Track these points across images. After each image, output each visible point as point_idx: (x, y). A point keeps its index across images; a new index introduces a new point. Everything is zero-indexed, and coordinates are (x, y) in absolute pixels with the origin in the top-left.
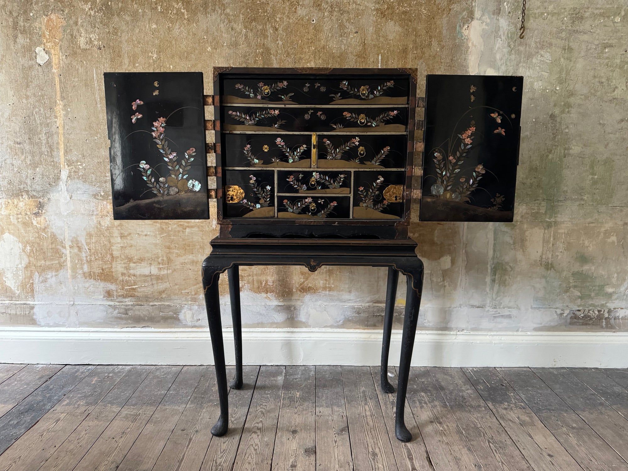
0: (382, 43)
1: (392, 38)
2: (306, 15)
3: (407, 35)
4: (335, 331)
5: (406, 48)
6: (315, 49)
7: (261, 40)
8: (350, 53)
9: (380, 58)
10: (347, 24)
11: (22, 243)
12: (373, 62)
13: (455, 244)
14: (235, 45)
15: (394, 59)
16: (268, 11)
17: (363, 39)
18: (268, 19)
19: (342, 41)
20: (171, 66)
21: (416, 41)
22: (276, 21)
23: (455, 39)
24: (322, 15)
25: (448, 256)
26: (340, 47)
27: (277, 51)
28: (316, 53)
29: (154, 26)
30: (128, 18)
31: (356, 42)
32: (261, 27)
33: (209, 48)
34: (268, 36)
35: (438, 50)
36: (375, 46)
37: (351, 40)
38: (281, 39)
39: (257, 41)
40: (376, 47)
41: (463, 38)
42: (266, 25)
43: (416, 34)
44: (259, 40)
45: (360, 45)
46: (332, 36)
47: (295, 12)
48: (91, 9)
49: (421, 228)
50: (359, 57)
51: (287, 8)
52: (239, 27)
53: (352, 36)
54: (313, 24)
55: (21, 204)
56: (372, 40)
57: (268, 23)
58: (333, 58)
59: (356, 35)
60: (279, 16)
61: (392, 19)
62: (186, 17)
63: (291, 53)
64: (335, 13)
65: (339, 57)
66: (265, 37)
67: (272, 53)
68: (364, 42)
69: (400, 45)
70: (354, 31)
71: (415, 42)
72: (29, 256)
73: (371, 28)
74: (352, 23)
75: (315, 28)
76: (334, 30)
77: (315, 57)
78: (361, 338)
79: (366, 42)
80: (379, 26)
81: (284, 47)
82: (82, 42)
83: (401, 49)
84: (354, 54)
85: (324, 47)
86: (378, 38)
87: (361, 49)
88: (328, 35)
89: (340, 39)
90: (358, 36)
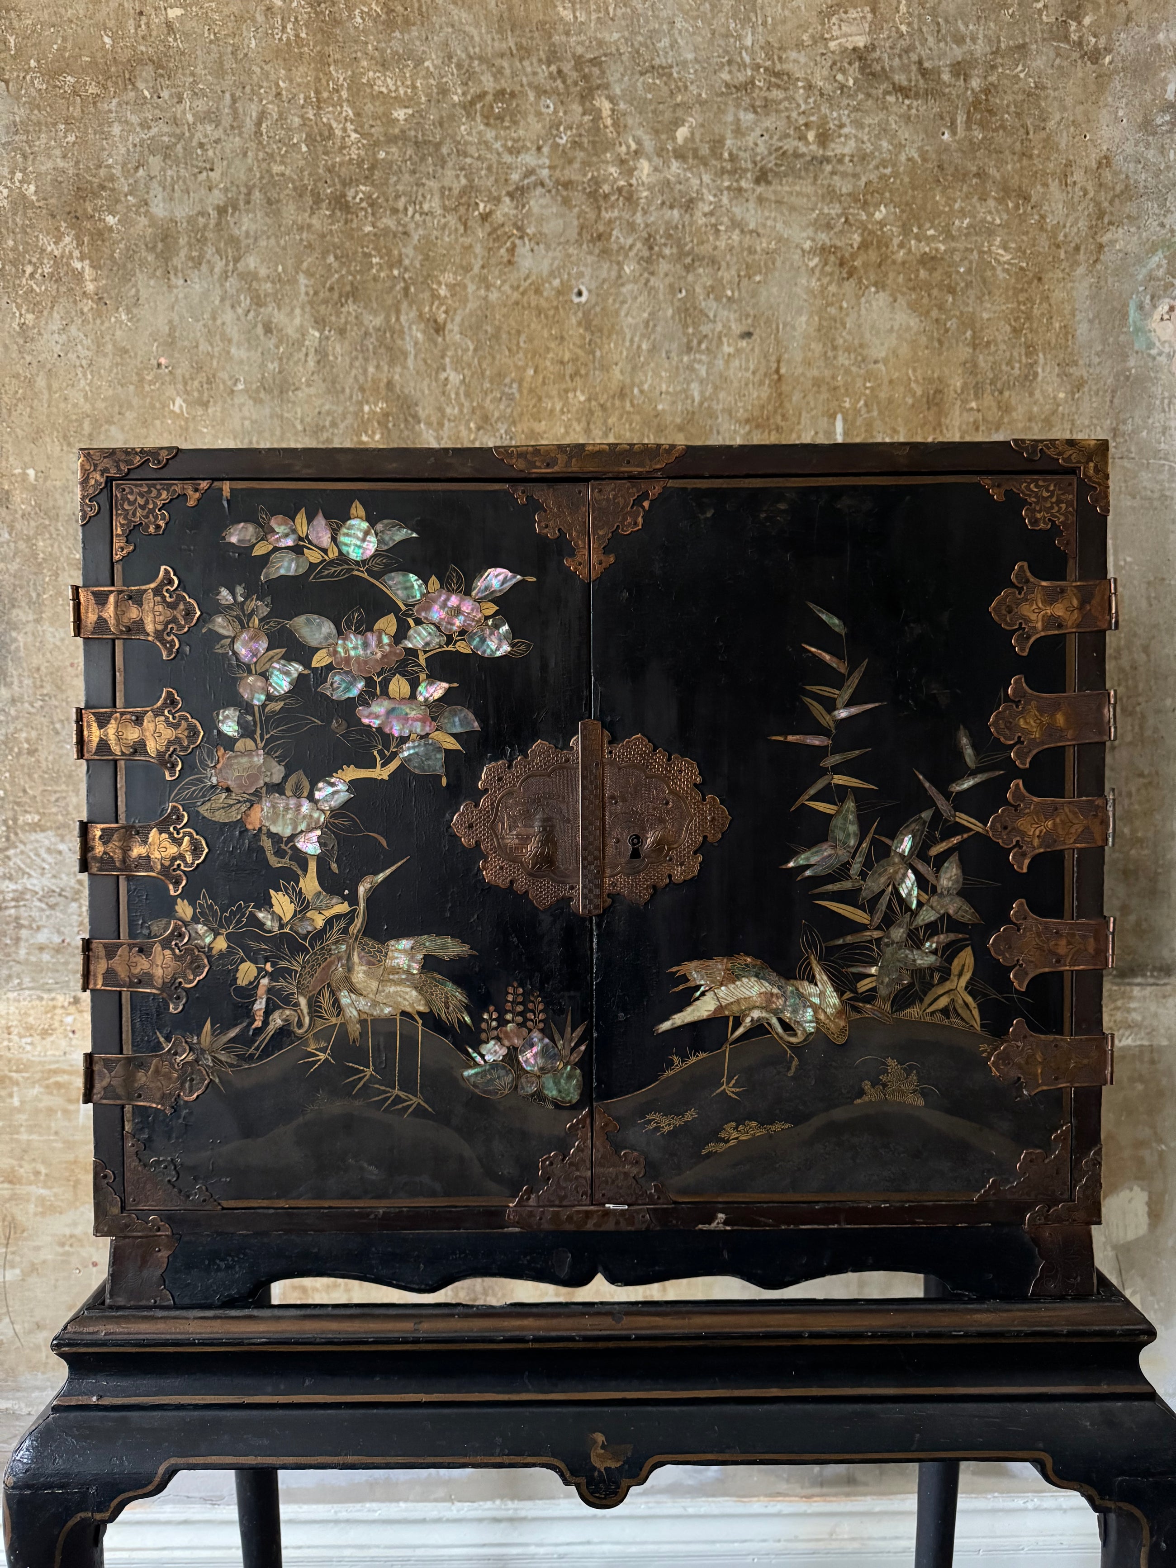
0: (847, 372)
1: (883, 355)
2: (552, 274)
3: (940, 342)
4: (691, 1511)
5: (938, 391)
6: (589, 400)
7: (378, 367)
8: (723, 410)
9: (839, 429)
10: (710, 306)
13: (1160, 1141)
14: (280, 388)
15: (895, 430)
16: (407, 262)
17: (773, 358)
18: (406, 289)
19: (690, 368)
20: (31, 472)
21: (975, 365)
22: (435, 296)
23: (1125, 357)
24: (614, 274)
25: (1136, 1188)
26: (685, 391)
27: (441, 410)
28: (592, 413)
31: (747, 369)
32: (378, 321)
33: (179, 401)
34: (405, 354)
35: (1062, 395)
36: (817, 383)
37: (727, 362)
38: (458, 364)
39: (365, 371)
40: (824, 388)
41: (1154, 352)
42: (398, 312)
43: (974, 337)
44: (371, 370)
45: (761, 383)
46: (653, 349)
47: (510, 262)
50: (758, 426)
51: (478, 249)
52: (294, 321)
53: (731, 350)
54: (578, 304)
56: (808, 363)
57: (404, 306)
59: (743, 343)
60: (448, 277)
61: (880, 285)
62: (90, 287)
63: (496, 414)
64: (663, 266)
66: (395, 356)
67: (422, 414)
68: (777, 371)
69: (917, 381)
70: (737, 329)
71: (971, 367)
73: (804, 319)
74: (729, 299)
75: (587, 323)
76: (659, 329)
78: (796, 1539)
79: (783, 371)
80: (832, 310)
81: (467, 395)
83: (919, 392)
84: (741, 414)
85: (622, 394)
86: (830, 354)
87: (764, 395)
88: (639, 347)
89: (685, 359)
90: (753, 349)
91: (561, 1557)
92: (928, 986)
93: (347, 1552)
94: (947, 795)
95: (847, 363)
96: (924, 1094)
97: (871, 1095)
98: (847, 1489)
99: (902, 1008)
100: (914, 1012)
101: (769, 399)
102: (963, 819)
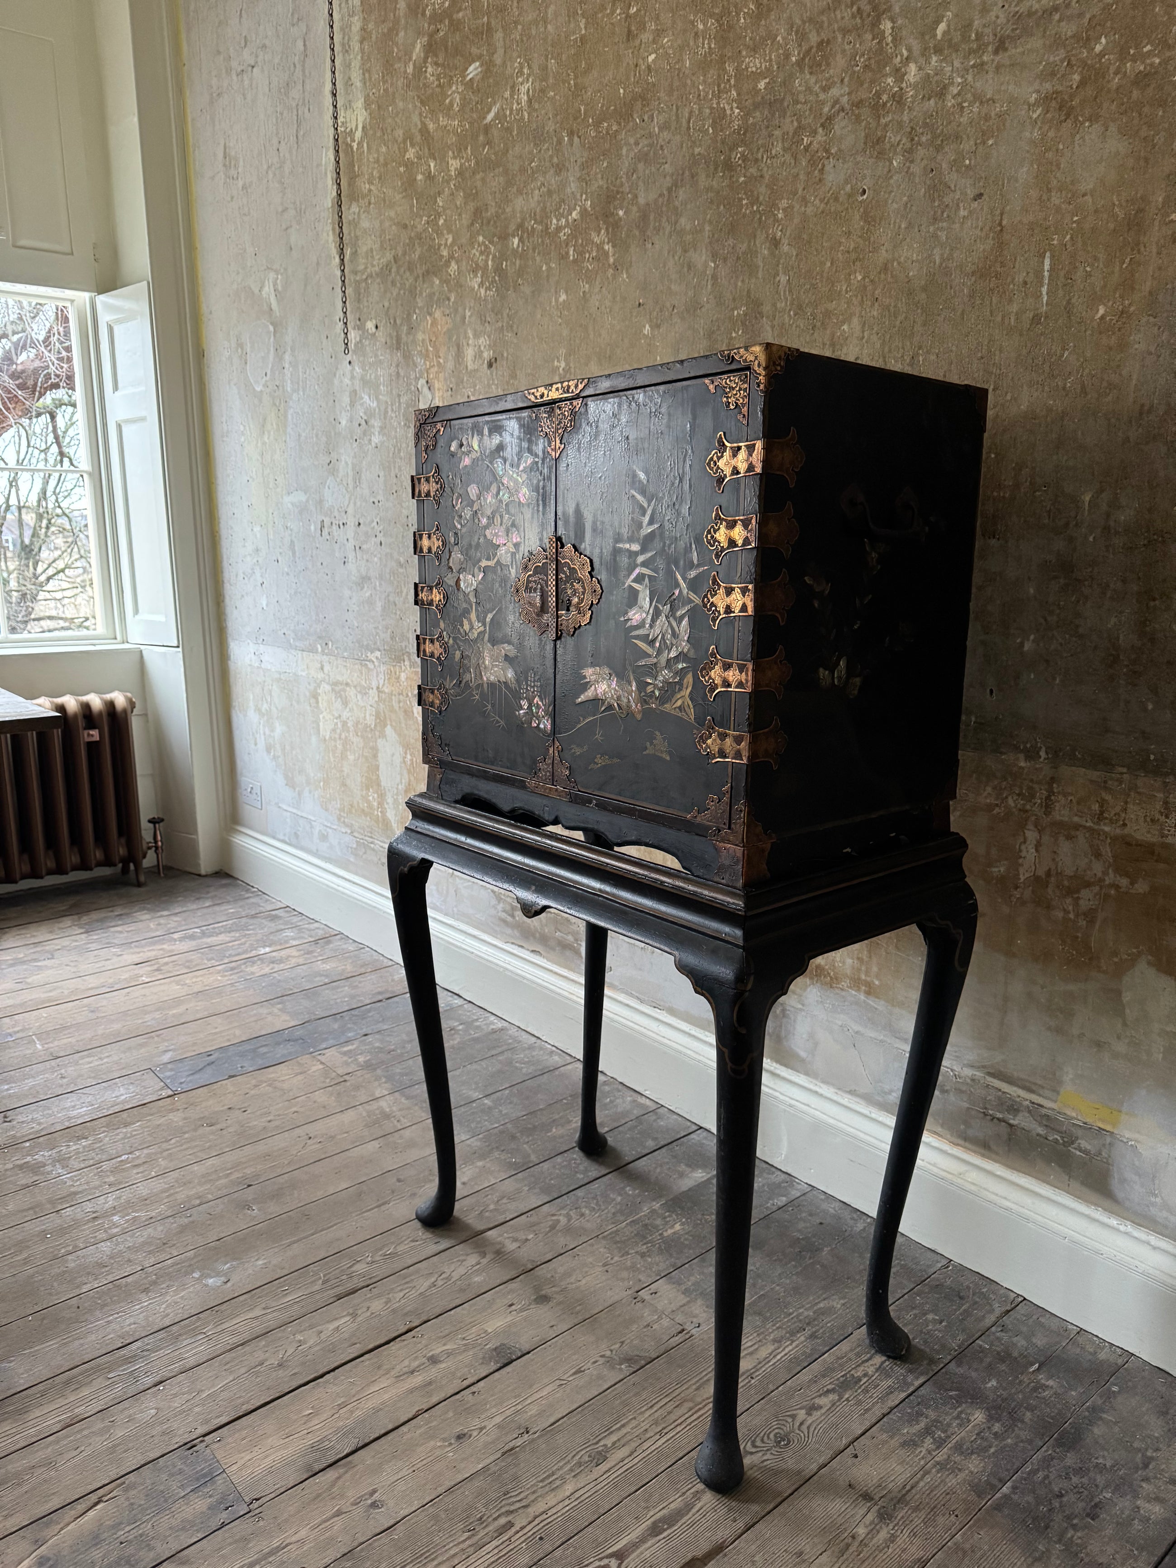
0: (1058, 210)
1: (1091, 186)
2: (847, 182)
3: (1146, 160)
4: (873, 1116)
5: (1140, 211)
6: (864, 278)
7: (743, 281)
8: (956, 268)
9: (1047, 266)
10: (952, 178)
11: (403, 746)
12: (1025, 283)
14: (693, 307)
15: (1096, 259)
16: (761, 198)
17: (998, 213)
18: (760, 218)
19: (935, 236)
22: (776, 220)
24: (886, 170)
26: (930, 256)
27: (774, 305)
28: (865, 287)
29: (563, 297)
30: (527, 290)
31: (976, 228)
32: (744, 247)
33: (647, 327)
34: (757, 267)
36: (1032, 227)
37: (962, 224)
38: (786, 268)
39: (736, 286)
40: (1037, 231)
42: (755, 237)
44: (740, 284)
45: (987, 237)
46: (910, 226)
47: (820, 180)
48: (481, 284)
49: (1161, 866)
50: (981, 276)
51: (802, 177)
52: (701, 258)
53: (966, 213)
54: (862, 202)
55: (403, 676)
56: (1025, 210)
57: (759, 232)
58: (910, 293)
59: (975, 205)
60: (784, 203)
61: (1093, 118)
62: (611, 260)
63: (807, 301)
64: (921, 152)
65: (924, 289)
66: (752, 271)
67: (765, 311)
68: (1000, 224)
69: (1121, 206)
70: (971, 193)
72: (409, 772)
73: (1026, 169)
74: (967, 167)
75: (867, 218)
76: (914, 208)
77: (862, 302)
79: (1004, 222)
80: (1050, 155)
81: (790, 291)
82: (469, 358)
83: (1121, 216)
84: (969, 269)
85: (885, 268)
86: (1045, 197)
87: (988, 248)
88: (900, 227)
89: (931, 229)
90: (982, 209)
91: (791, 1106)
92: (674, 693)
94: (684, 579)
95: (1057, 202)
96: (670, 753)
97: (650, 751)
98: (983, 1151)
99: (663, 704)
100: (667, 707)
101: (992, 250)
102: (692, 596)
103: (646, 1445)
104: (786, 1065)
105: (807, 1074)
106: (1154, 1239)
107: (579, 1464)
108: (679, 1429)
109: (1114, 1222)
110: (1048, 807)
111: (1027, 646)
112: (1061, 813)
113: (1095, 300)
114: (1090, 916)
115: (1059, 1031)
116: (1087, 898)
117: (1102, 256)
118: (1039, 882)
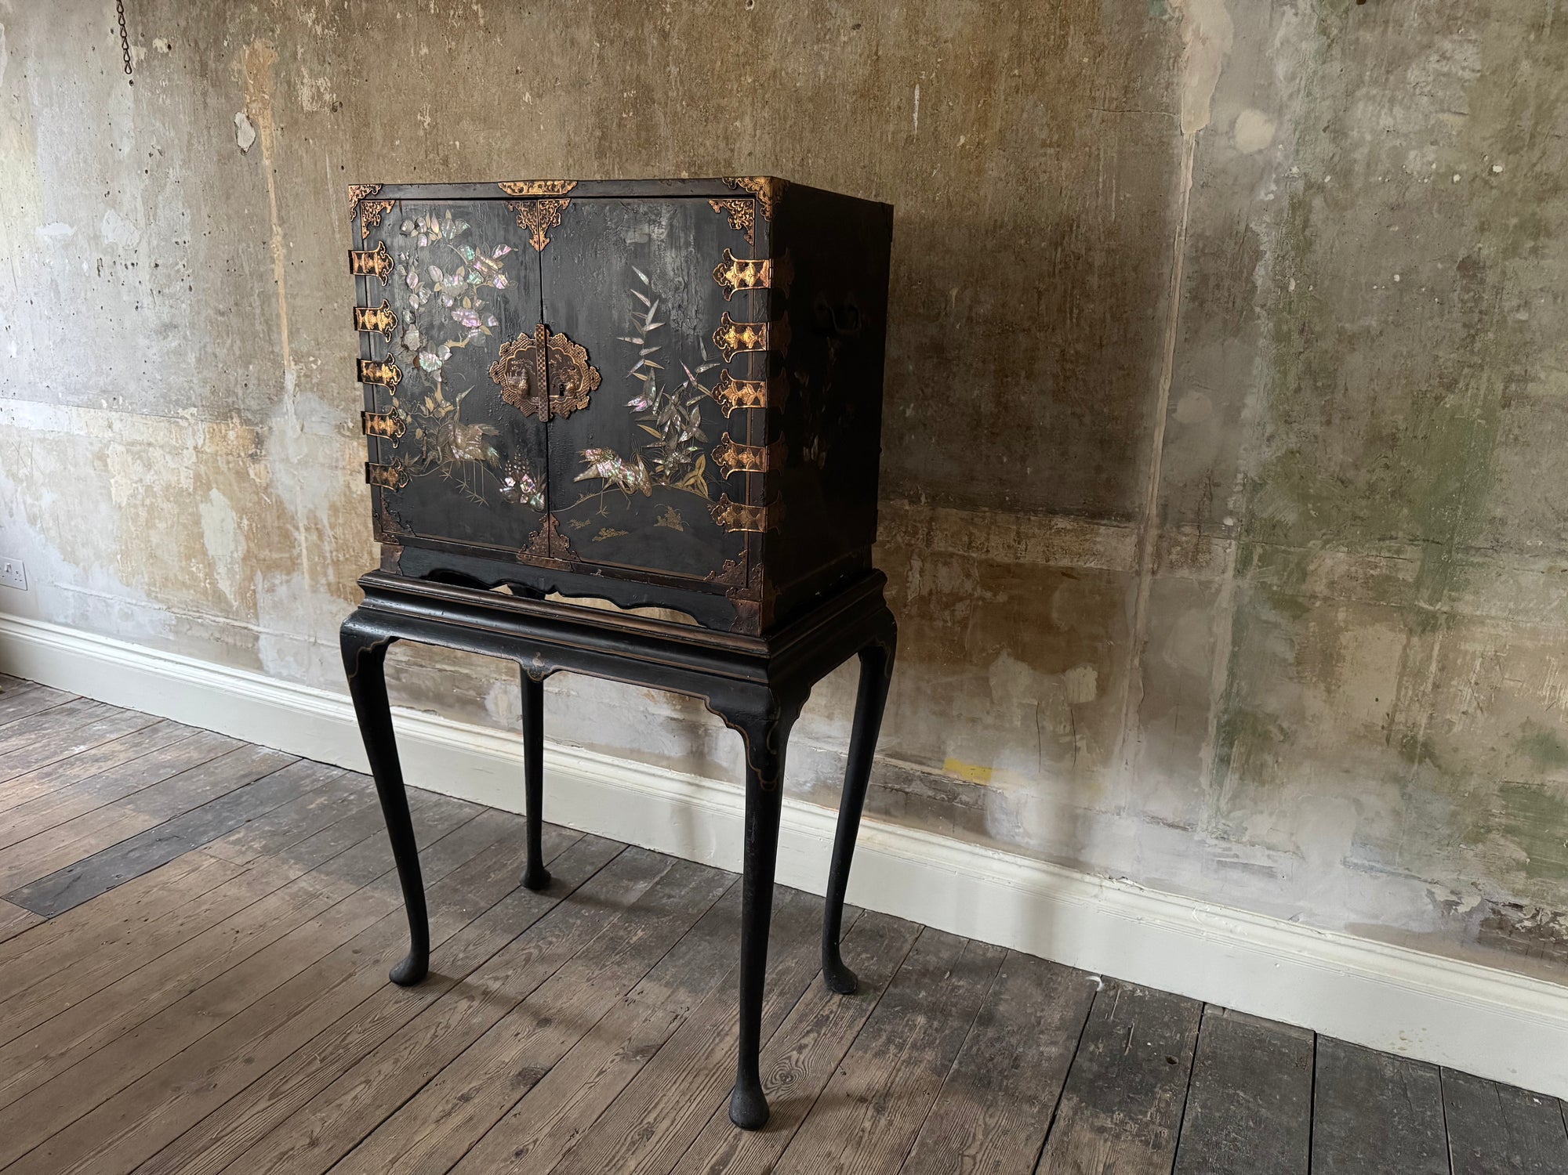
0: (925, 51)
1: (951, 35)
3: (995, 23)
5: (991, 62)
6: (754, 81)
7: (631, 65)
8: (839, 84)
9: (917, 97)
10: (833, 6)
11: (237, 511)
12: (899, 108)
13: (1110, 638)
14: (578, 84)
15: (956, 96)
17: (874, 43)
18: (647, 9)
19: (819, 54)
20: (457, 143)
21: (1020, 39)
22: (664, 13)
23: (1141, 24)
25: (1089, 669)
26: (815, 72)
27: (666, 93)
28: (756, 90)
29: (424, 51)
30: (378, 36)
31: (856, 53)
32: (631, 34)
33: (527, 95)
34: (647, 56)
35: (1086, 60)
36: (903, 60)
37: (843, 48)
38: (677, 64)
39: (624, 69)
40: (908, 64)
41: (1166, 17)
42: (642, 25)
43: (1020, 16)
44: (628, 68)
45: (865, 63)
46: (795, 42)
48: (316, 21)
49: (1016, 581)
50: (862, 96)
52: (585, 35)
53: (846, 39)
54: (748, 12)
55: (232, 435)
56: (897, 46)
57: (646, 22)
58: (799, 101)
59: (854, 33)
62: (482, 22)
63: (698, 94)
65: (811, 100)
66: (642, 57)
67: (656, 97)
68: (876, 54)
69: (975, 56)
70: (850, 22)
71: (1017, 41)
72: (247, 538)
73: (896, 11)
75: (753, 25)
76: (799, 26)
77: (753, 104)
79: (880, 53)
81: (682, 82)
82: (305, 98)
83: (976, 64)
84: (851, 87)
85: (774, 75)
86: (913, 38)
87: (867, 73)
88: (786, 41)
89: (815, 47)
90: (860, 38)
91: (718, 810)
92: (685, 473)
93: (615, 781)
94: (694, 374)
95: (924, 43)
96: (683, 525)
97: (661, 523)
98: (884, 817)
99: (675, 482)
100: (679, 485)
101: (870, 75)
102: (702, 388)
103: (681, 1113)
104: (709, 777)
105: (729, 781)
106: (1020, 860)
107: (633, 1143)
108: (703, 1093)
109: (990, 853)
110: (929, 542)
111: (909, 412)
112: (940, 545)
113: (957, 130)
114: (964, 623)
115: (942, 714)
116: (961, 609)
117: (962, 96)
118: (923, 600)
